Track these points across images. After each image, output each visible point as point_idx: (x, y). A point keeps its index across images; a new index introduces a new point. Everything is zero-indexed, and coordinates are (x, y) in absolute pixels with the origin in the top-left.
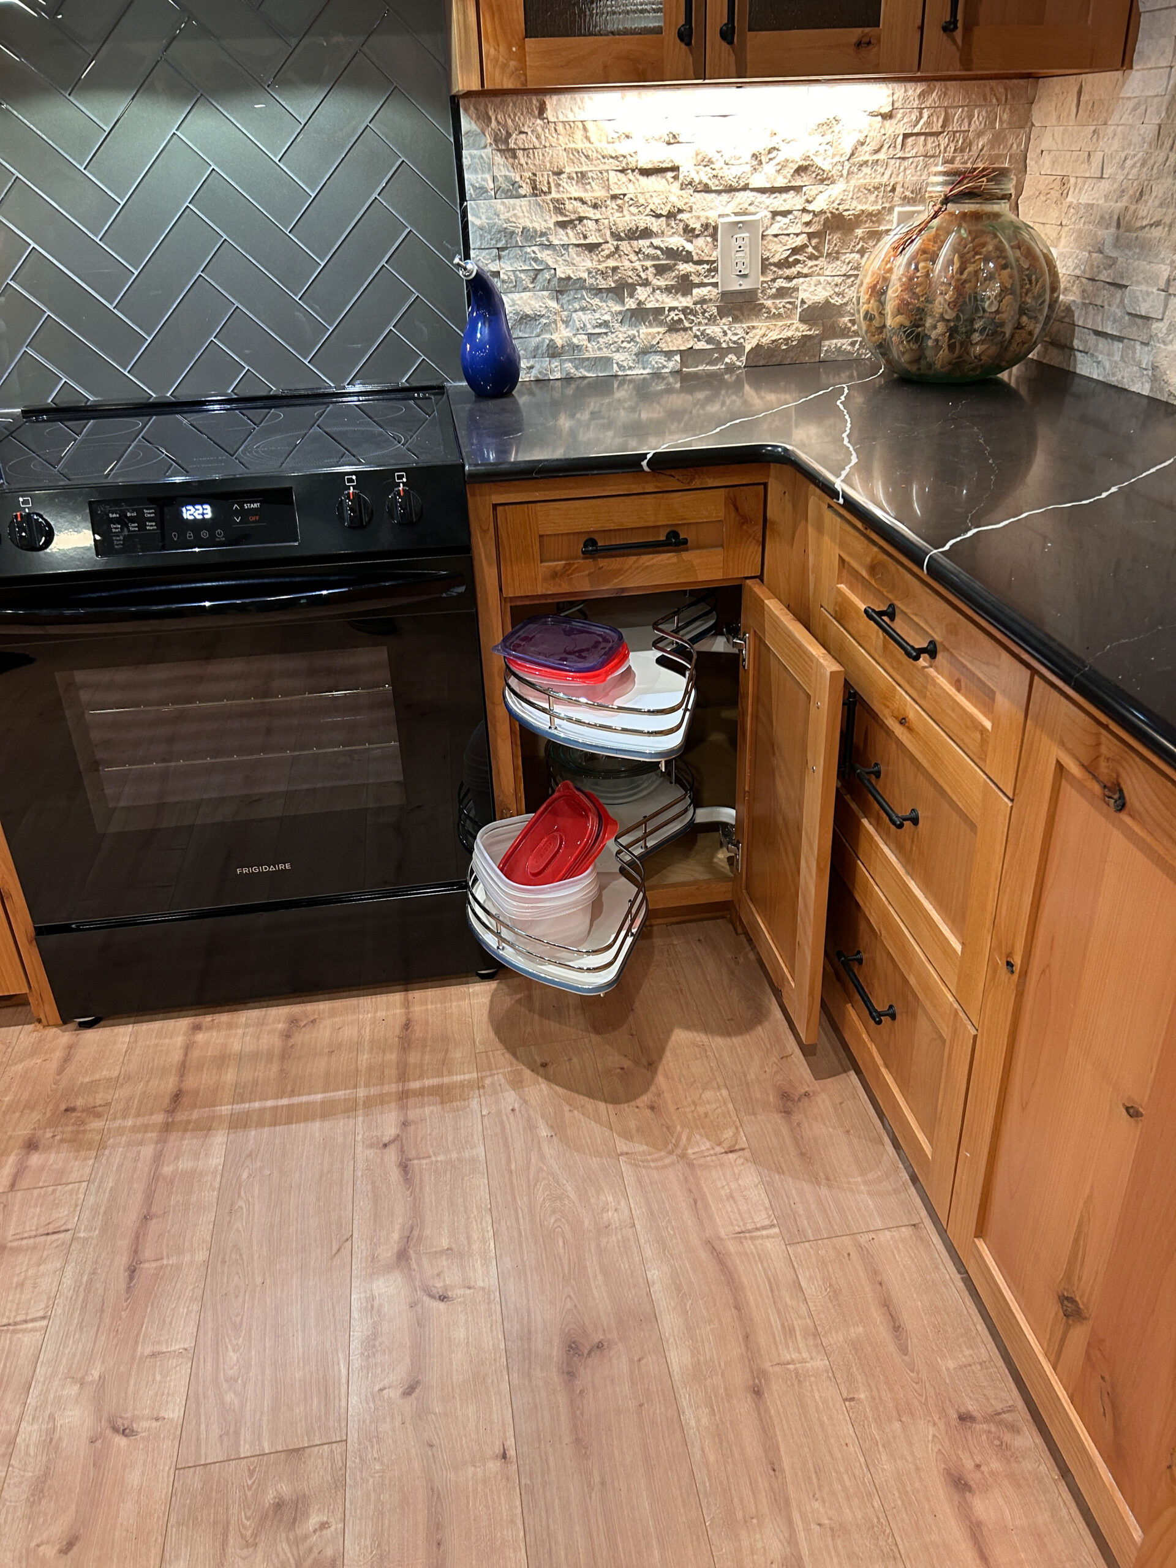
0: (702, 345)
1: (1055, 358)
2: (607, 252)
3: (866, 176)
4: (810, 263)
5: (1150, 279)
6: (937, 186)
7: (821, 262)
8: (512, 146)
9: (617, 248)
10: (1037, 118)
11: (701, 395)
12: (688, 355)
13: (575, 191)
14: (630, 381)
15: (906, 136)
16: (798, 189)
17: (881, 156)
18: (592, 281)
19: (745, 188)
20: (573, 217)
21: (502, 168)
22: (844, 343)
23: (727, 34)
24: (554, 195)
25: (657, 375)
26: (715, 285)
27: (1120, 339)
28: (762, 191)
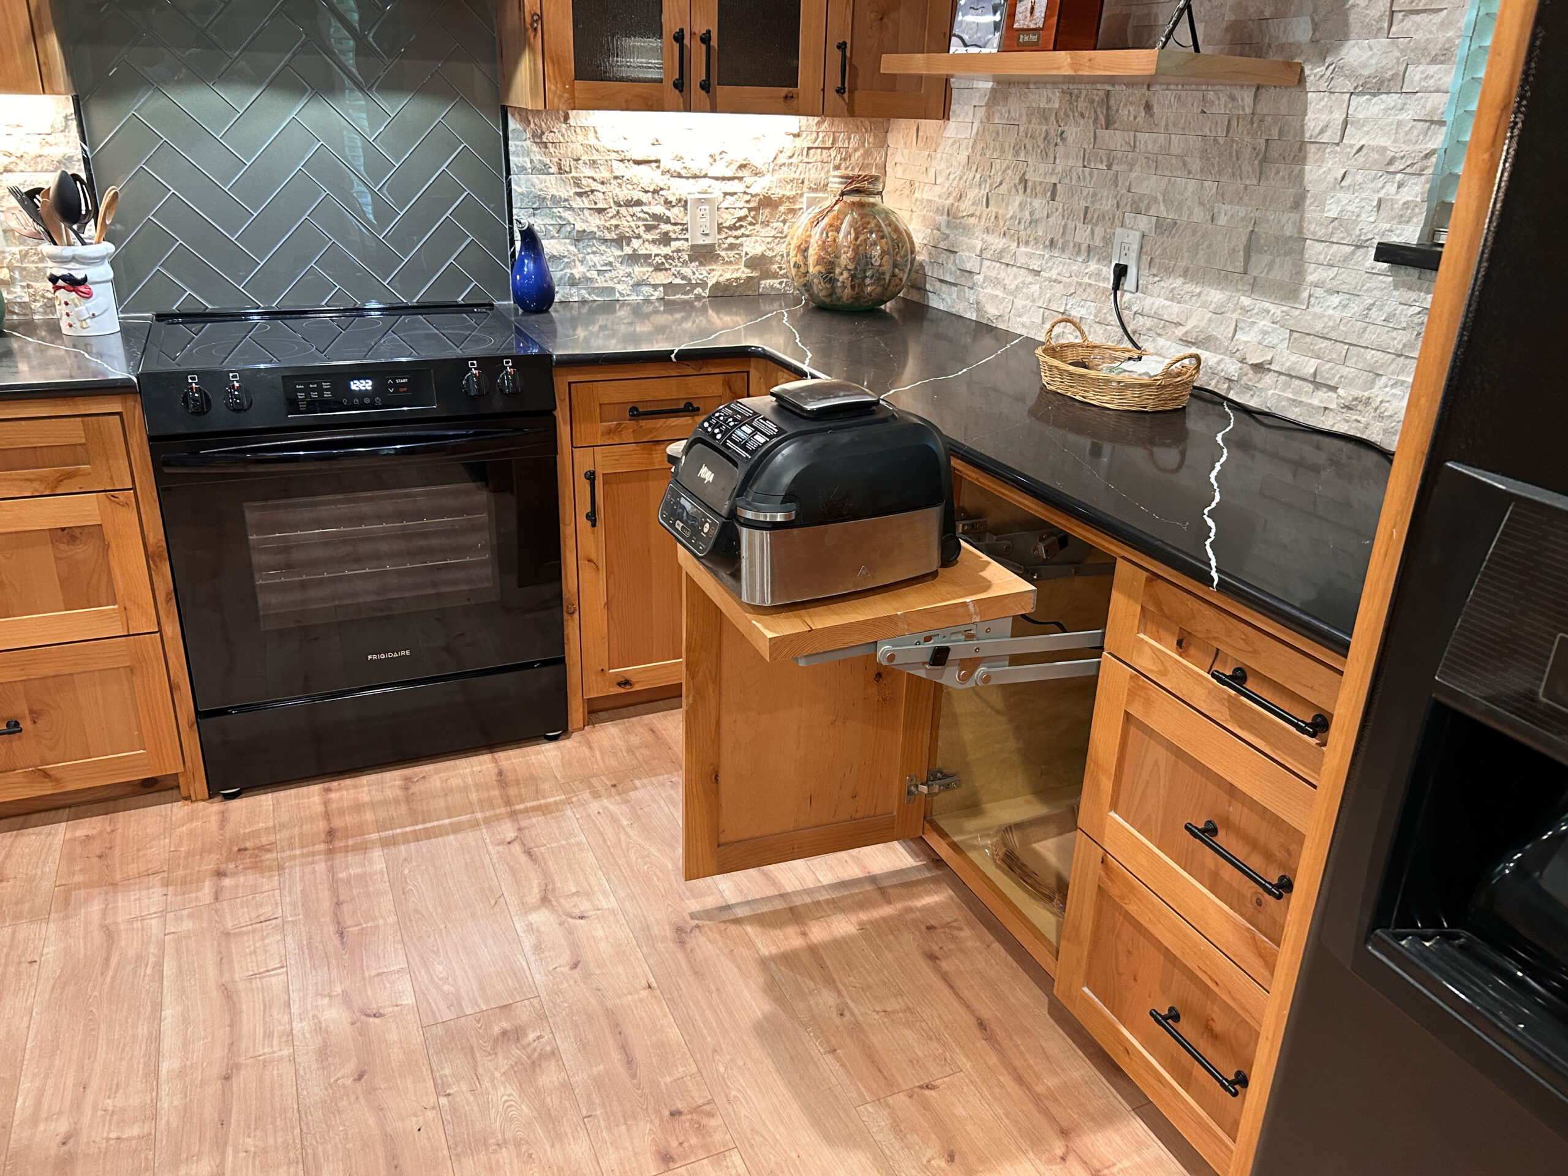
0: (678, 281)
1: (915, 296)
2: (611, 215)
3: (784, 173)
4: (750, 228)
5: (971, 249)
6: (836, 185)
7: (758, 227)
8: (544, 140)
9: (618, 212)
10: (891, 141)
11: (678, 316)
12: (669, 287)
13: (589, 172)
14: (628, 305)
15: (809, 149)
16: (741, 179)
17: (794, 160)
18: (601, 234)
19: (705, 176)
20: (587, 189)
21: (537, 154)
22: (775, 283)
23: (706, 86)
24: (574, 174)
25: (647, 301)
26: (687, 240)
27: (955, 285)
28: (717, 179)
